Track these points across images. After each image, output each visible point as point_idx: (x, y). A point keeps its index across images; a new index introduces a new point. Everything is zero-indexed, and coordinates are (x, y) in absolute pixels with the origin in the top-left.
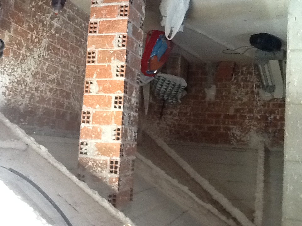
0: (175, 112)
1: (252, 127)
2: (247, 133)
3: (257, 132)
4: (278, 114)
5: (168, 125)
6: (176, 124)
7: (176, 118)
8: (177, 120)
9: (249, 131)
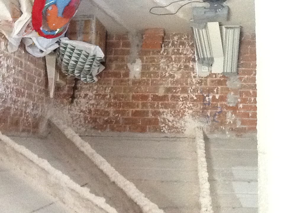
0: (90, 94)
1: (187, 110)
2: (181, 117)
3: (193, 116)
4: (217, 93)
5: (82, 111)
6: (92, 109)
7: (93, 102)
8: (93, 105)
9: (183, 115)
